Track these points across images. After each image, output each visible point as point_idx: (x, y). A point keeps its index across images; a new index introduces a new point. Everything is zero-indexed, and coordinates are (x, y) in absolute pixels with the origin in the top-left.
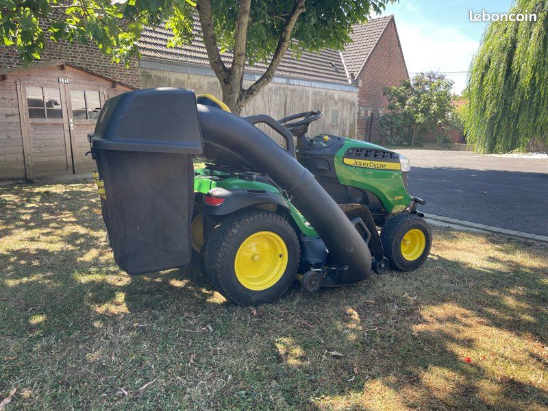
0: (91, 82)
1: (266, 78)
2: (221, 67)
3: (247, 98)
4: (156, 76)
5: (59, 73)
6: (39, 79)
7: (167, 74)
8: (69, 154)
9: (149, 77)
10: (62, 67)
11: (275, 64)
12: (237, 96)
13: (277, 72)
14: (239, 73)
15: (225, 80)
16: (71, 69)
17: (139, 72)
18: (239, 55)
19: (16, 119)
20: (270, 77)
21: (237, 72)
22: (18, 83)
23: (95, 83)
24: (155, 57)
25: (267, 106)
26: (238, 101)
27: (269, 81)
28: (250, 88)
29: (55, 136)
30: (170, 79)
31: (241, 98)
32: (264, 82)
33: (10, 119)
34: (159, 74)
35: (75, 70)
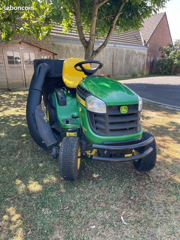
0: (32, 49)
2: (85, 41)
3: (95, 54)
4: (57, 45)
5: (19, 45)
6: (11, 48)
7: (62, 43)
8: (24, 79)
9: (54, 45)
10: (20, 43)
11: (108, 39)
12: (91, 54)
13: (109, 41)
14: (92, 43)
15: (86, 46)
17: (50, 43)
18: (92, 35)
19: (3, 65)
20: (105, 45)
21: (91, 43)
22: (3, 50)
23: (33, 49)
24: (57, 36)
25: (105, 57)
26: (91, 56)
27: (105, 47)
28: (97, 50)
29: (19, 72)
30: (63, 46)
31: (93, 54)
32: (103, 47)
33: (1, 65)
34: (58, 44)
35: (25, 44)
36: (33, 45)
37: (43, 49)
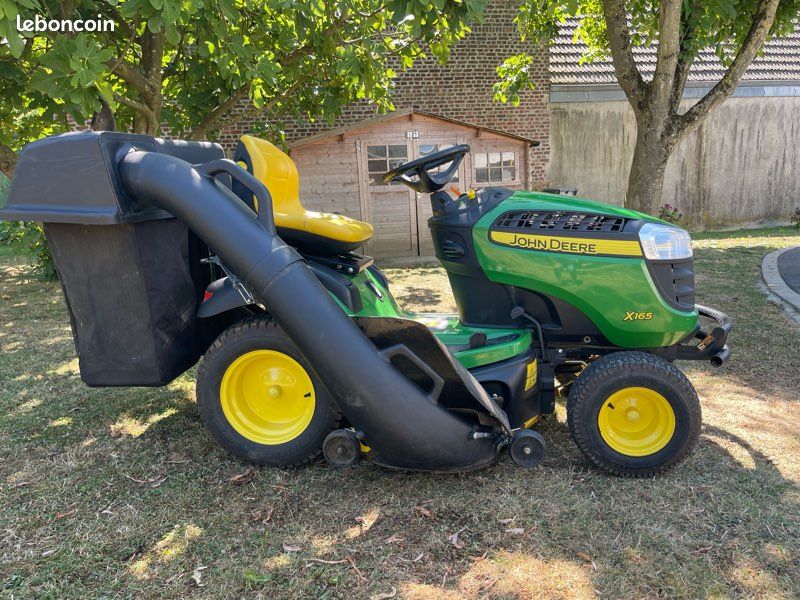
0: (448, 133)
1: (721, 89)
2: (634, 83)
3: (681, 129)
4: (574, 112)
5: (407, 125)
6: (382, 136)
7: (593, 106)
8: (414, 231)
9: (564, 114)
10: (410, 117)
11: (739, 62)
12: (661, 128)
13: (746, 76)
14: (665, 88)
15: (640, 103)
16: (421, 118)
17: (548, 110)
18: (665, 58)
19: (354, 188)
20: (728, 86)
21: (662, 86)
22: (358, 143)
23: (452, 133)
24: (577, 83)
26: (662, 136)
27: (726, 95)
28: (689, 112)
29: (399, 208)
30: (598, 114)
31: (669, 130)
32: (717, 98)
33: (348, 189)
34: (580, 108)
35: (428, 119)
36: (451, 122)
37: (485, 129)
